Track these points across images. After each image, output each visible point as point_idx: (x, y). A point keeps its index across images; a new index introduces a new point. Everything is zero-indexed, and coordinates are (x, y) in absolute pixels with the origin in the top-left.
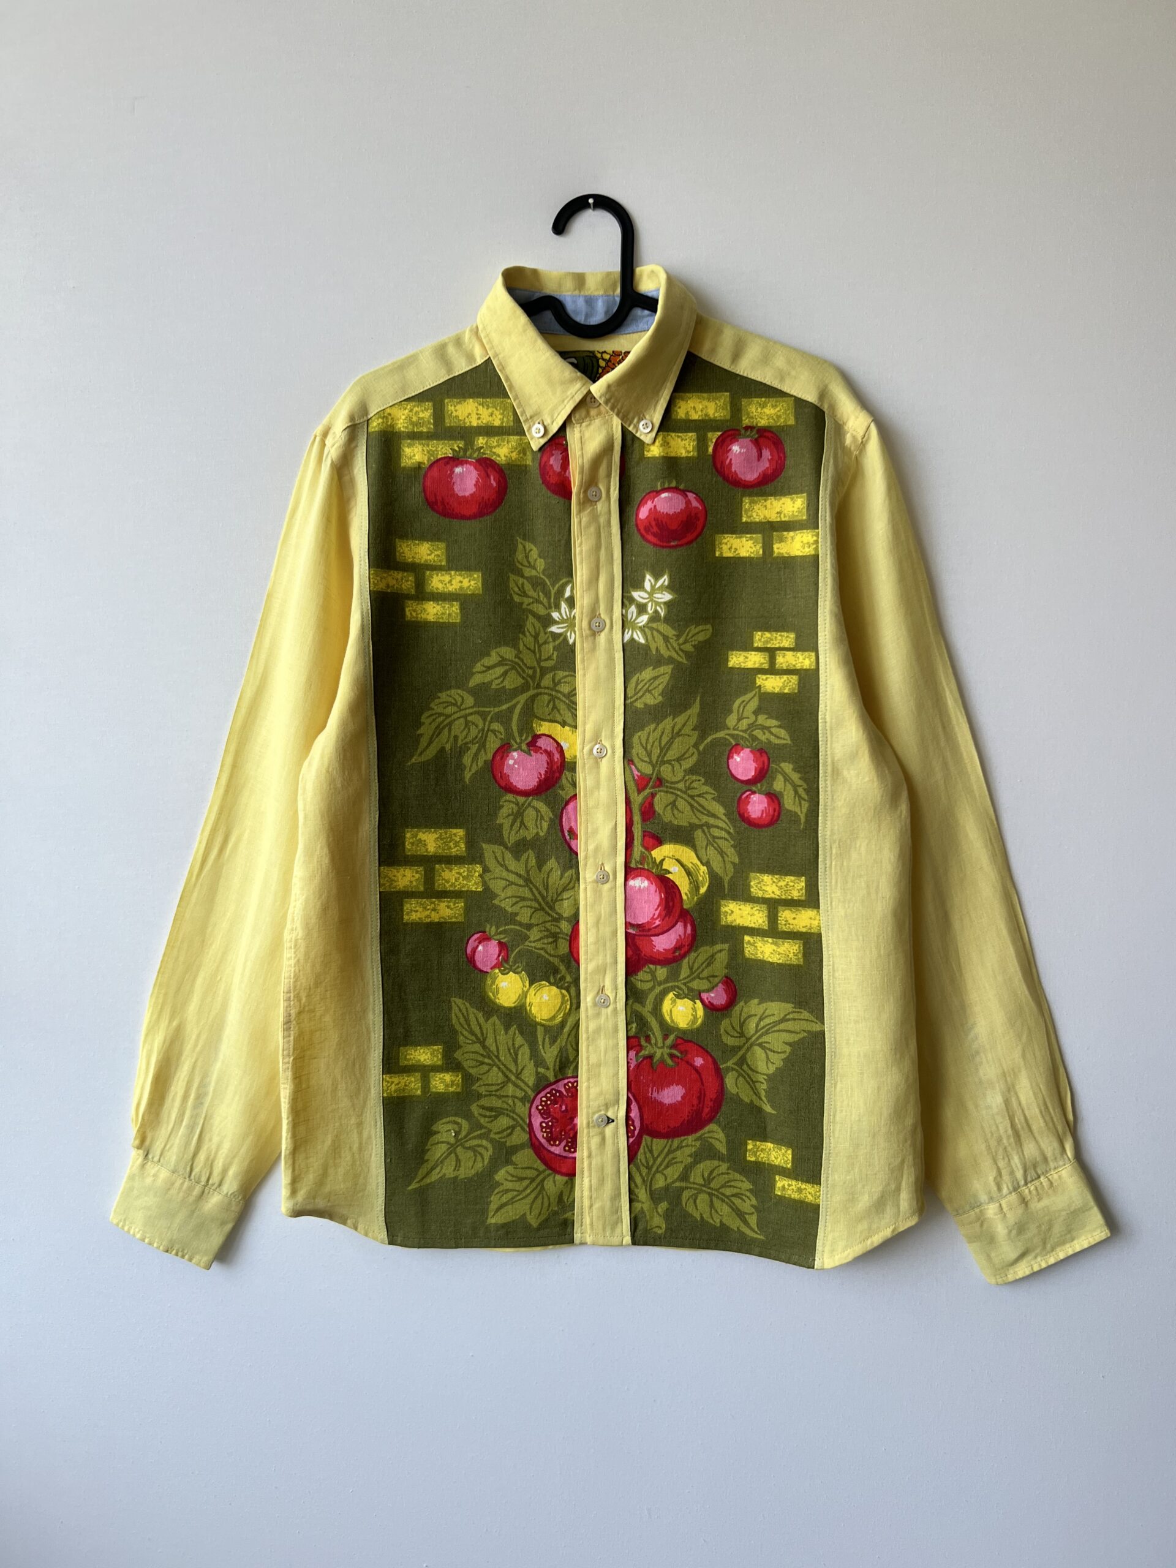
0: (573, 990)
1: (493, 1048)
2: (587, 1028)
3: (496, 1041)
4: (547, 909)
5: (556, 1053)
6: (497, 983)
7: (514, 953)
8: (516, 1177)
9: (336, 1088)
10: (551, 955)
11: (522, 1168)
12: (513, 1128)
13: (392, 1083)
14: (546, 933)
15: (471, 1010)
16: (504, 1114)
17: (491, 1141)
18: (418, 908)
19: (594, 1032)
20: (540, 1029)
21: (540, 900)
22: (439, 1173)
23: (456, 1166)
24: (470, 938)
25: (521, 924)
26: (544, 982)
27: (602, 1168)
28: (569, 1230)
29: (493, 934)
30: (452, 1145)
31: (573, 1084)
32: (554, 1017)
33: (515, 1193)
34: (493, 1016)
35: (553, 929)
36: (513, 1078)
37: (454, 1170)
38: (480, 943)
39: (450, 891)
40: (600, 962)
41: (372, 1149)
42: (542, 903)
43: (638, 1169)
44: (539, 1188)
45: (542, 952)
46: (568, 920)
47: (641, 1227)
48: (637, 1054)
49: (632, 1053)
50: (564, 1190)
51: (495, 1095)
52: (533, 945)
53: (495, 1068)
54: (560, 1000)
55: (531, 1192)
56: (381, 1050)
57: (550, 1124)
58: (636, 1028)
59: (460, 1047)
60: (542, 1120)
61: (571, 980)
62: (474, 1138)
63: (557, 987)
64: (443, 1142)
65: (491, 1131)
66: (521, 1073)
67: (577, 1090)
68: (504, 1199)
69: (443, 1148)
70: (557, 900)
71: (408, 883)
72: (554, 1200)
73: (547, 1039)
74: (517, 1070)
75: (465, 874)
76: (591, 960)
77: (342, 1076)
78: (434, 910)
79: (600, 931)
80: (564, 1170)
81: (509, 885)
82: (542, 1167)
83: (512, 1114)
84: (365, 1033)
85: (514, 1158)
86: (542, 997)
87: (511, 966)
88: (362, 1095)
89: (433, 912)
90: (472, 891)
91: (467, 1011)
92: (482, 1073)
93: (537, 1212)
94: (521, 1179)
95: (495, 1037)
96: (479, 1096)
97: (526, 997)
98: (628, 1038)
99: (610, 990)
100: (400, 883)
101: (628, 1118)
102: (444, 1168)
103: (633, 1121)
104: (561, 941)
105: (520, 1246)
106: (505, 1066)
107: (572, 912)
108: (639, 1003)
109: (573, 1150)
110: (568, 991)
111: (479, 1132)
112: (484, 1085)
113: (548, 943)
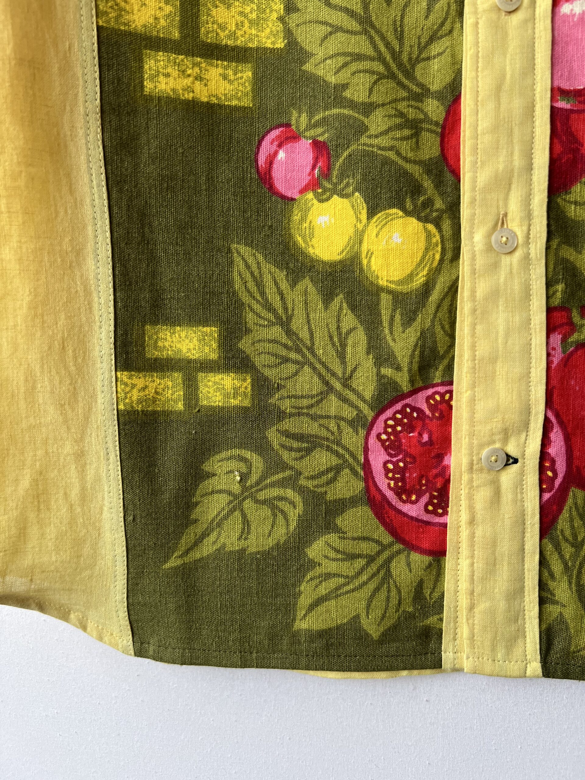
0: (446, 225)
1: (304, 334)
2: (473, 292)
3: (309, 322)
4: (400, 76)
5: (413, 340)
6: (310, 217)
7: (341, 160)
8: (344, 553)
9: (34, 388)
10: (406, 159)
11: (354, 539)
12: (338, 469)
13: (133, 386)
14: (398, 121)
15: (267, 268)
16: (321, 446)
17: (301, 490)
18: (169, 70)
19: (486, 299)
20: (385, 300)
21: (388, 57)
22: (214, 543)
23: (242, 532)
24: (263, 137)
25: (352, 104)
26: (394, 211)
27: (494, 543)
28: (432, 645)
29: (303, 126)
30: (235, 497)
31: (442, 395)
32: (411, 277)
33: (341, 580)
34: (304, 277)
35: (412, 114)
36: (338, 386)
37: (239, 539)
38: (280, 146)
39: (226, 46)
40: (501, 167)
41: (103, 498)
42: (393, 66)
43: (557, 547)
44: (382, 573)
45: (391, 155)
46: (439, 96)
47: (558, 645)
48: (564, 340)
49: (557, 338)
50: (425, 578)
51: (308, 415)
52: (376, 141)
53: (306, 368)
54: (422, 245)
55: (370, 579)
56: (112, 328)
57: (401, 464)
58: (564, 292)
59: (248, 331)
60: (388, 458)
61: (444, 207)
62: (272, 485)
63: (419, 219)
64: (220, 492)
65: (301, 474)
66: (351, 377)
67: (451, 407)
68: (323, 590)
69: (222, 500)
70: (418, 60)
71: (151, 20)
72: (407, 593)
73: (398, 317)
74: (344, 373)
75: (254, 16)
76: (483, 163)
77: (42, 367)
78: (198, 78)
79: (503, 107)
80: (426, 545)
81: (331, 33)
82: (387, 539)
83: (335, 447)
84: (82, 294)
85: (339, 521)
86: (390, 238)
87: (335, 185)
88: (81, 405)
89: (197, 83)
90: (266, 49)
91: (259, 268)
92: (284, 376)
93: (379, 613)
94: (352, 557)
95: (308, 316)
96: (281, 415)
97: (361, 242)
98: (550, 310)
99: (517, 220)
100: (136, 17)
101: (544, 455)
102: (223, 535)
103: (553, 462)
104: (425, 136)
105: (349, 669)
106: (323, 364)
107: (448, 79)
108: (570, 246)
109: (440, 511)
110: (438, 226)
111: (281, 476)
112: (289, 397)
113: (403, 139)
